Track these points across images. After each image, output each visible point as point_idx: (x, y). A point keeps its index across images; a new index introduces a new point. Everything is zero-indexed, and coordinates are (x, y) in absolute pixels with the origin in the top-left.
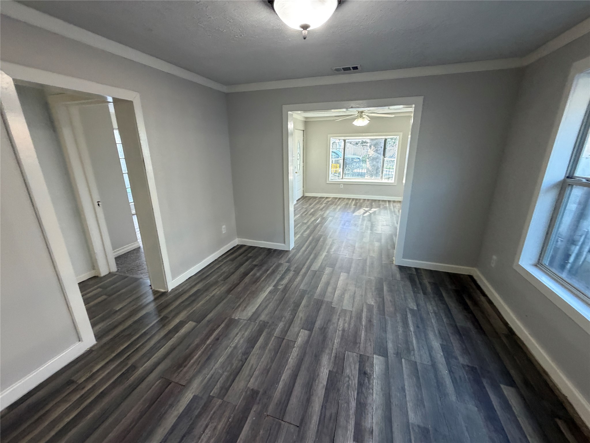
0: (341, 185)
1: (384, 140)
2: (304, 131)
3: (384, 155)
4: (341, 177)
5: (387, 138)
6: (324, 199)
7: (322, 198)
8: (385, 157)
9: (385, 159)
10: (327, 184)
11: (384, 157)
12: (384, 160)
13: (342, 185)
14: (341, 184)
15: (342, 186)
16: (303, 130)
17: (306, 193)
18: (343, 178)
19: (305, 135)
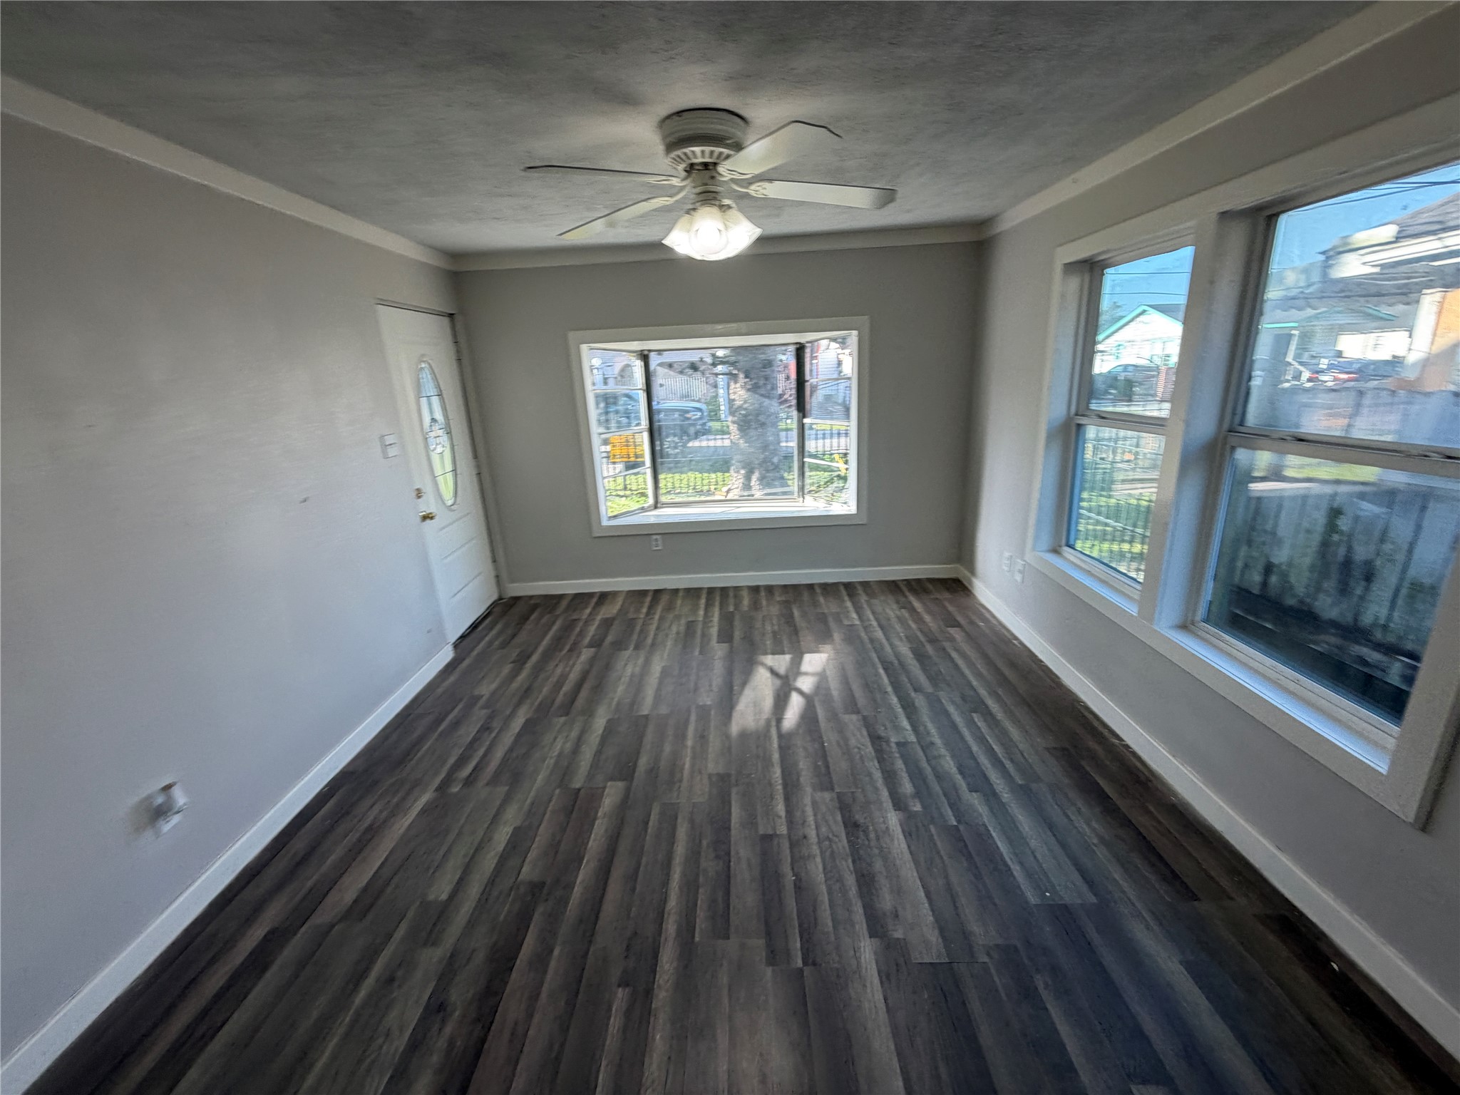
0: (656, 540)
1: (792, 348)
2: (458, 318)
3: (802, 408)
4: (651, 501)
5: (802, 341)
6: (588, 611)
7: (580, 599)
8: (804, 416)
9: (806, 421)
10: (595, 538)
11: (801, 415)
12: (803, 425)
13: (658, 537)
14: (655, 537)
15: (660, 543)
16: (451, 315)
17: (513, 581)
18: (659, 505)
19: (462, 339)
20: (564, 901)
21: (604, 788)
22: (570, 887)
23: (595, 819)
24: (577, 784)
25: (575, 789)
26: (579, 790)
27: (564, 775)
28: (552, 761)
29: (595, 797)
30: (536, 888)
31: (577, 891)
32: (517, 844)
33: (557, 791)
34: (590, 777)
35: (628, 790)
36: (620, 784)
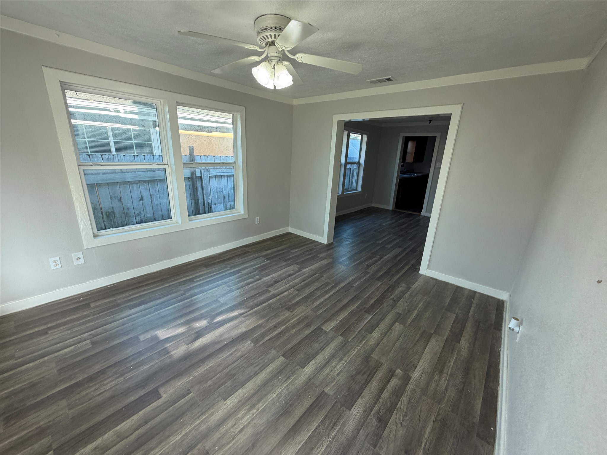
20: (360, 305)
21: (331, 330)
22: (357, 307)
23: (341, 321)
24: (341, 338)
25: (342, 337)
26: (341, 335)
27: (343, 346)
28: (346, 358)
29: (336, 329)
30: (368, 311)
31: (356, 305)
32: (371, 328)
33: (349, 340)
34: (333, 339)
35: (323, 324)
36: (324, 328)
